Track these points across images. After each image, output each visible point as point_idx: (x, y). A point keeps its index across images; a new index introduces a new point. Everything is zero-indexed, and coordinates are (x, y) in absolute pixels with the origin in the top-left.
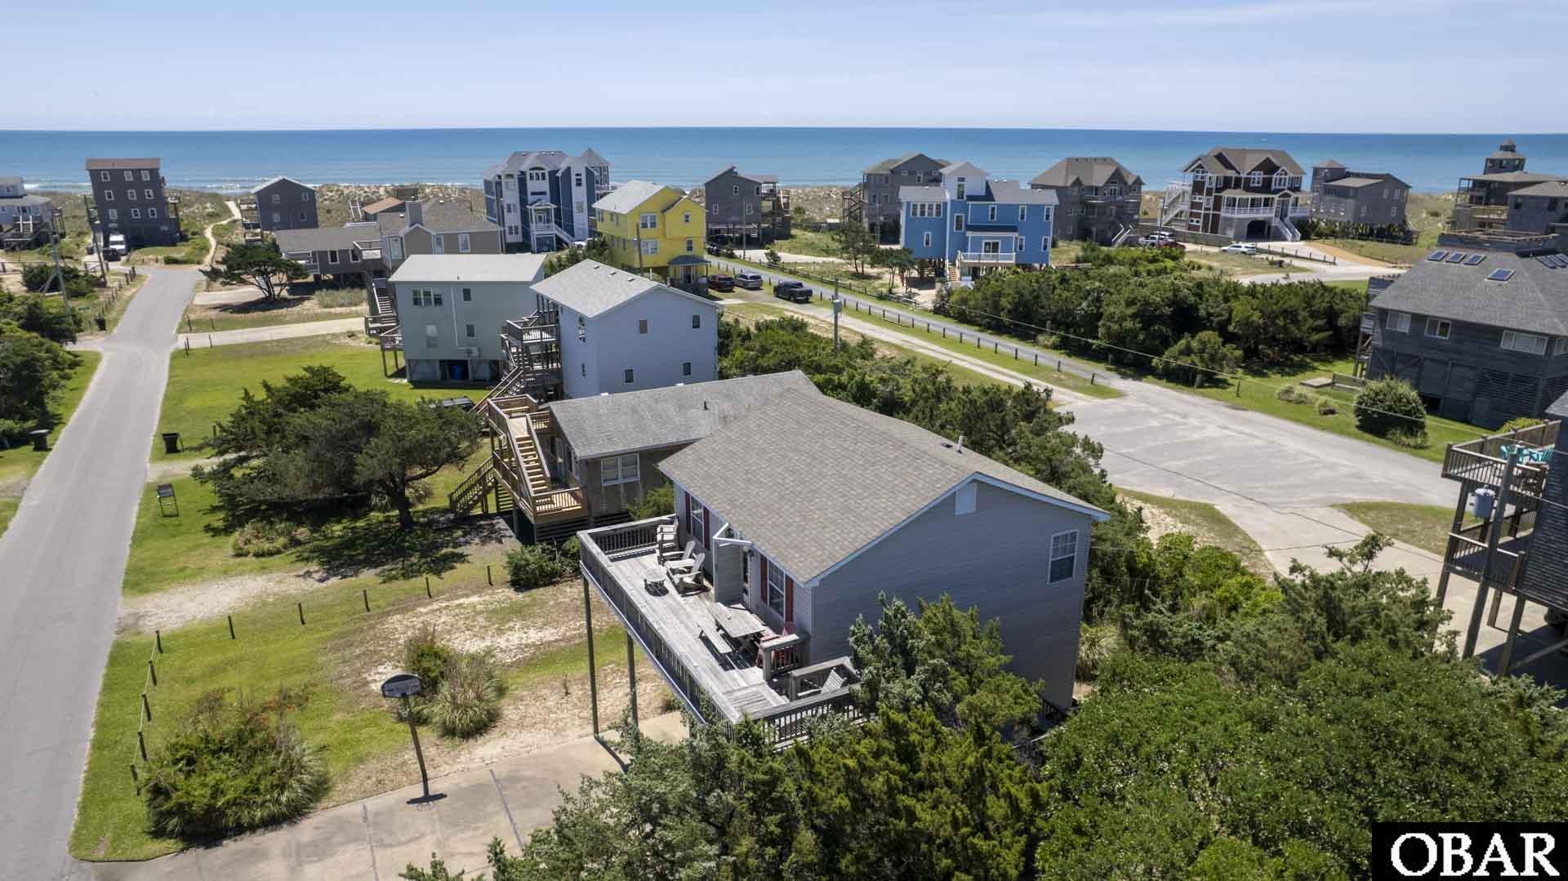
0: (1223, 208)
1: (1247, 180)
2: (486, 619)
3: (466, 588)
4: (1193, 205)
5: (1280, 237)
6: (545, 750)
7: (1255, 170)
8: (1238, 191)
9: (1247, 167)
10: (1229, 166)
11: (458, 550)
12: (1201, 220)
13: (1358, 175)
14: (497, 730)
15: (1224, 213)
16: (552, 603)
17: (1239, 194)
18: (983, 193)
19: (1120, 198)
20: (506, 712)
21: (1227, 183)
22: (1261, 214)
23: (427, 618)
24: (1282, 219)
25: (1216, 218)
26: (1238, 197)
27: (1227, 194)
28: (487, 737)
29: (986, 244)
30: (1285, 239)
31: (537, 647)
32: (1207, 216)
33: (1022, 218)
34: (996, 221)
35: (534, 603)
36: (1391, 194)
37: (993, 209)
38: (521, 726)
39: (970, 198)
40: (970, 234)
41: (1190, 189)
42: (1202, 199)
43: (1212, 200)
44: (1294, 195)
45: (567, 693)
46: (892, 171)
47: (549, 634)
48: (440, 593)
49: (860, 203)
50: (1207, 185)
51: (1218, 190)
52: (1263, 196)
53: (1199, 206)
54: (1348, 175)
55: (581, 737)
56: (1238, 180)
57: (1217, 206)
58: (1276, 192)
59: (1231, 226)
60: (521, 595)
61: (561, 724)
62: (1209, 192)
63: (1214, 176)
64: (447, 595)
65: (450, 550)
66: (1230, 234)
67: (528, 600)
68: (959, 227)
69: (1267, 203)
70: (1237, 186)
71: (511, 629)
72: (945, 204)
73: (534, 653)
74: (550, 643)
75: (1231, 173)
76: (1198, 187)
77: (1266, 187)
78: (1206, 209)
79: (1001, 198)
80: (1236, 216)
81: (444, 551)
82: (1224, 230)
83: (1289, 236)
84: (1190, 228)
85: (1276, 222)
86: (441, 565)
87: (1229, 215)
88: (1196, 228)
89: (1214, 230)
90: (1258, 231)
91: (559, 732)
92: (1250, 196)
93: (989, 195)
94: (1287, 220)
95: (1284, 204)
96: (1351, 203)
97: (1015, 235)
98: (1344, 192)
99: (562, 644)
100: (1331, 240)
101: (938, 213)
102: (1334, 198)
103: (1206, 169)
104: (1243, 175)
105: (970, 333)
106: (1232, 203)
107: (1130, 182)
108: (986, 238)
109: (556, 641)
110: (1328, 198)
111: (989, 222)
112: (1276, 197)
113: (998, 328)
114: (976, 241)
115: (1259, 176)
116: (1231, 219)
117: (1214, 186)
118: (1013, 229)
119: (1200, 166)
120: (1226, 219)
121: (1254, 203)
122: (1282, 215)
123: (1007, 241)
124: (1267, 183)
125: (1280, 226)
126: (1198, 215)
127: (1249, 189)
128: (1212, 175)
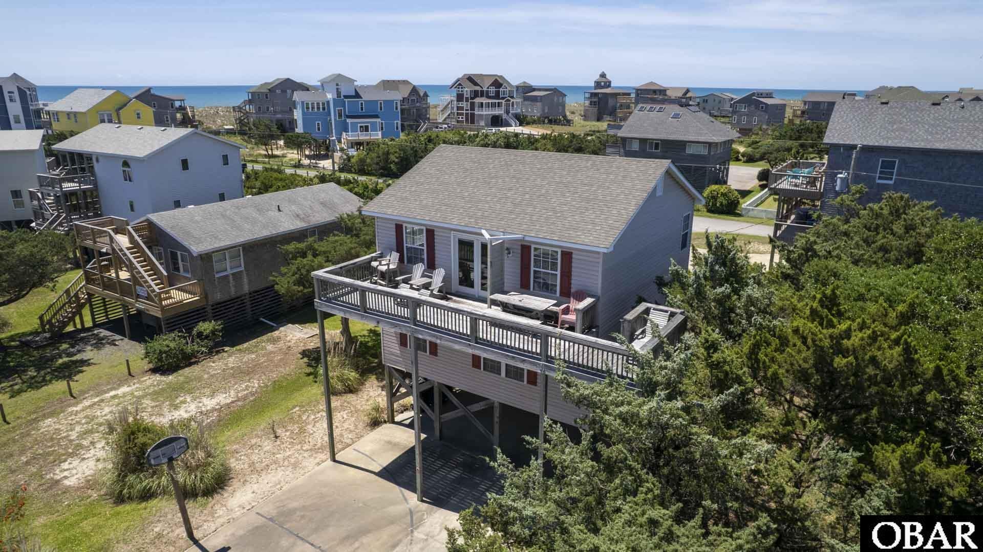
0: (476, 109)
1: (487, 92)
2: (152, 400)
3: (108, 383)
4: (458, 108)
5: (508, 125)
6: (295, 483)
7: (490, 85)
8: (484, 98)
9: (486, 84)
10: (476, 84)
11: (78, 357)
12: (464, 117)
13: (540, 90)
14: (235, 481)
15: (477, 112)
16: (206, 376)
17: (484, 100)
19: (418, 104)
20: (232, 465)
21: (476, 94)
22: (497, 112)
23: (88, 412)
24: (508, 114)
25: (473, 115)
26: (484, 102)
27: (478, 100)
28: (230, 489)
29: (361, 127)
30: (511, 126)
31: (219, 410)
32: (467, 114)
33: (381, 109)
34: (363, 112)
35: (188, 381)
36: (558, 100)
37: (362, 104)
38: (254, 469)
41: (455, 99)
42: (464, 104)
43: (469, 103)
44: (512, 100)
45: (276, 437)
46: (269, 90)
47: (222, 399)
48: (83, 392)
49: (247, 114)
50: (465, 96)
51: (472, 98)
52: (497, 101)
53: (462, 108)
54: (534, 90)
55: (319, 464)
56: (482, 92)
57: (472, 108)
58: (503, 98)
59: (482, 120)
60: (170, 377)
61: (292, 460)
62: (467, 100)
63: (469, 90)
64: (91, 393)
65: (66, 359)
66: (482, 123)
67: (181, 378)
68: (340, 116)
69: (499, 105)
70: (482, 96)
71: (184, 402)
72: (328, 102)
73: (219, 416)
74: (228, 406)
75: (478, 88)
76: (460, 97)
77: (497, 96)
78: (466, 110)
79: (366, 97)
80: (485, 113)
81: (60, 361)
82: (478, 121)
83: (513, 124)
84: (458, 122)
85: (505, 116)
86: (69, 371)
87: (480, 113)
88: (462, 122)
89: (473, 122)
90: (496, 121)
91: (295, 466)
92: (490, 101)
93: (357, 95)
94: (510, 114)
95: (507, 106)
96: (539, 104)
97: (378, 120)
98: (535, 99)
99: (240, 403)
100: (534, 126)
101: (324, 109)
102: (529, 103)
103: (464, 86)
104: (485, 89)
106: (482, 106)
107: (422, 94)
108: (359, 123)
109: (233, 402)
110: (526, 103)
111: (360, 112)
112: (503, 101)
114: (354, 125)
115: (493, 89)
116: (482, 115)
117: (469, 96)
118: (376, 116)
119: (460, 84)
120: (479, 115)
121: (494, 105)
122: (507, 112)
123: (373, 124)
124: (498, 93)
125: (508, 118)
126: (462, 114)
127: (489, 97)
128: (468, 90)
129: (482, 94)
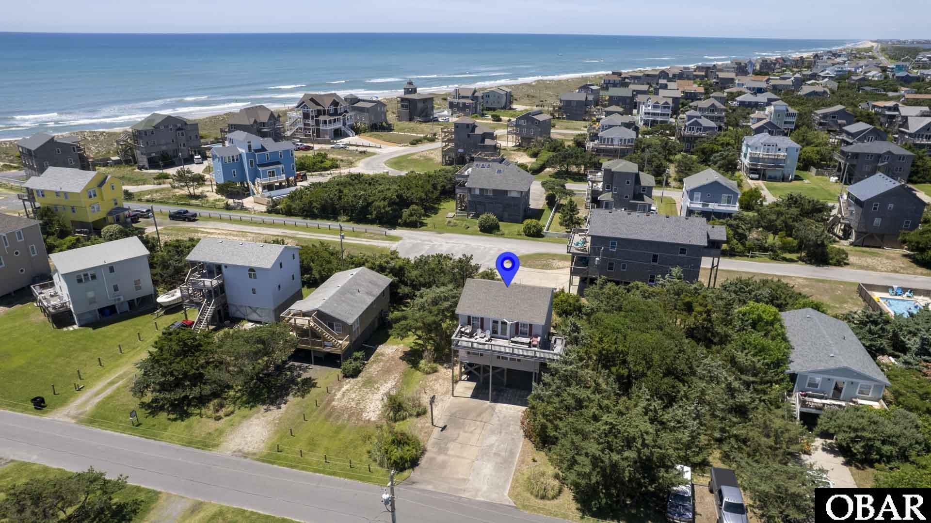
0: (321, 125)
1: (328, 110)
4: (305, 124)
5: (347, 136)
7: (330, 105)
8: (326, 116)
9: (327, 105)
10: (318, 105)
12: (311, 132)
13: (364, 100)
15: (322, 127)
18: (260, 148)
21: (319, 113)
22: (337, 126)
24: (346, 127)
25: (318, 130)
26: (327, 119)
27: (322, 118)
30: (349, 136)
32: (313, 129)
34: (269, 161)
36: (381, 109)
39: (256, 151)
40: (260, 169)
41: (301, 116)
42: (309, 121)
43: (314, 122)
44: (347, 115)
50: (311, 115)
51: (317, 116)
52: (336, 117)
53: (308, 125)
54: (359, 100)
56: (324, 111)
57: (318, 124)
58: (340, 114)
59: (326, 133)
62: (312, 118)
66: (327, 137)
68: (252, 166)
69: (339, 120)
70: (324, 114)
72: (240, 155)
75: (319, 108)
76: (306, 116)
77: (335, 113)
78: (312, 126)
80: (327, 128)
82: (323, 136)
83: (351, 135)
84: (306, 135)
85: (343, 128)
87: (324, 128)
88: (310, 136)
89: (318, 136)
90: (338, 134)
92: (331, 118)
95: (344, 120)
96: (365, 115)
97: (281, 166)
98: (362, 110)
101: (238, 160)
102: (358, 113)
103: (308, 106)
104: (326, 109)
105: (299, 221)
106: (325, 122)
107: (276, 117)
108: (268, 170)
110: (354, 112)
111: (267, 161)
112: (341, 117)
113: (314, 217)
114: (264, 172)
115: (332, 108)
116: (326, 130)
117: (313, 114)
118: (278, 163)
119: (305, 105)
120: (323, 130)
121: (334, 121)
122: (344, 124)
124: (336, 110)
125: (345, 130)
126: (309, 129)
127: (331, 115)
128: (312, 109)
129: (325, 113)
